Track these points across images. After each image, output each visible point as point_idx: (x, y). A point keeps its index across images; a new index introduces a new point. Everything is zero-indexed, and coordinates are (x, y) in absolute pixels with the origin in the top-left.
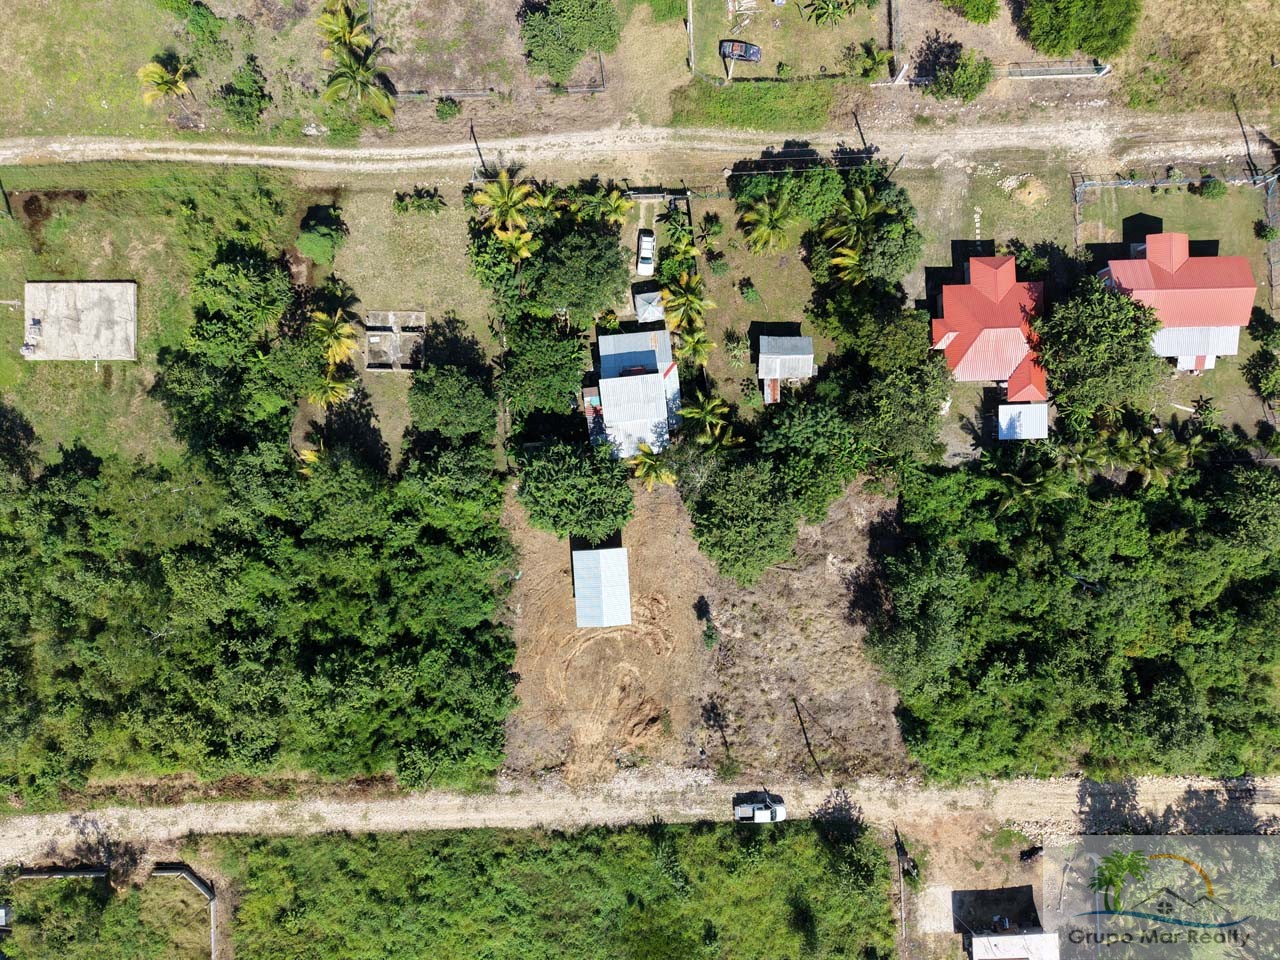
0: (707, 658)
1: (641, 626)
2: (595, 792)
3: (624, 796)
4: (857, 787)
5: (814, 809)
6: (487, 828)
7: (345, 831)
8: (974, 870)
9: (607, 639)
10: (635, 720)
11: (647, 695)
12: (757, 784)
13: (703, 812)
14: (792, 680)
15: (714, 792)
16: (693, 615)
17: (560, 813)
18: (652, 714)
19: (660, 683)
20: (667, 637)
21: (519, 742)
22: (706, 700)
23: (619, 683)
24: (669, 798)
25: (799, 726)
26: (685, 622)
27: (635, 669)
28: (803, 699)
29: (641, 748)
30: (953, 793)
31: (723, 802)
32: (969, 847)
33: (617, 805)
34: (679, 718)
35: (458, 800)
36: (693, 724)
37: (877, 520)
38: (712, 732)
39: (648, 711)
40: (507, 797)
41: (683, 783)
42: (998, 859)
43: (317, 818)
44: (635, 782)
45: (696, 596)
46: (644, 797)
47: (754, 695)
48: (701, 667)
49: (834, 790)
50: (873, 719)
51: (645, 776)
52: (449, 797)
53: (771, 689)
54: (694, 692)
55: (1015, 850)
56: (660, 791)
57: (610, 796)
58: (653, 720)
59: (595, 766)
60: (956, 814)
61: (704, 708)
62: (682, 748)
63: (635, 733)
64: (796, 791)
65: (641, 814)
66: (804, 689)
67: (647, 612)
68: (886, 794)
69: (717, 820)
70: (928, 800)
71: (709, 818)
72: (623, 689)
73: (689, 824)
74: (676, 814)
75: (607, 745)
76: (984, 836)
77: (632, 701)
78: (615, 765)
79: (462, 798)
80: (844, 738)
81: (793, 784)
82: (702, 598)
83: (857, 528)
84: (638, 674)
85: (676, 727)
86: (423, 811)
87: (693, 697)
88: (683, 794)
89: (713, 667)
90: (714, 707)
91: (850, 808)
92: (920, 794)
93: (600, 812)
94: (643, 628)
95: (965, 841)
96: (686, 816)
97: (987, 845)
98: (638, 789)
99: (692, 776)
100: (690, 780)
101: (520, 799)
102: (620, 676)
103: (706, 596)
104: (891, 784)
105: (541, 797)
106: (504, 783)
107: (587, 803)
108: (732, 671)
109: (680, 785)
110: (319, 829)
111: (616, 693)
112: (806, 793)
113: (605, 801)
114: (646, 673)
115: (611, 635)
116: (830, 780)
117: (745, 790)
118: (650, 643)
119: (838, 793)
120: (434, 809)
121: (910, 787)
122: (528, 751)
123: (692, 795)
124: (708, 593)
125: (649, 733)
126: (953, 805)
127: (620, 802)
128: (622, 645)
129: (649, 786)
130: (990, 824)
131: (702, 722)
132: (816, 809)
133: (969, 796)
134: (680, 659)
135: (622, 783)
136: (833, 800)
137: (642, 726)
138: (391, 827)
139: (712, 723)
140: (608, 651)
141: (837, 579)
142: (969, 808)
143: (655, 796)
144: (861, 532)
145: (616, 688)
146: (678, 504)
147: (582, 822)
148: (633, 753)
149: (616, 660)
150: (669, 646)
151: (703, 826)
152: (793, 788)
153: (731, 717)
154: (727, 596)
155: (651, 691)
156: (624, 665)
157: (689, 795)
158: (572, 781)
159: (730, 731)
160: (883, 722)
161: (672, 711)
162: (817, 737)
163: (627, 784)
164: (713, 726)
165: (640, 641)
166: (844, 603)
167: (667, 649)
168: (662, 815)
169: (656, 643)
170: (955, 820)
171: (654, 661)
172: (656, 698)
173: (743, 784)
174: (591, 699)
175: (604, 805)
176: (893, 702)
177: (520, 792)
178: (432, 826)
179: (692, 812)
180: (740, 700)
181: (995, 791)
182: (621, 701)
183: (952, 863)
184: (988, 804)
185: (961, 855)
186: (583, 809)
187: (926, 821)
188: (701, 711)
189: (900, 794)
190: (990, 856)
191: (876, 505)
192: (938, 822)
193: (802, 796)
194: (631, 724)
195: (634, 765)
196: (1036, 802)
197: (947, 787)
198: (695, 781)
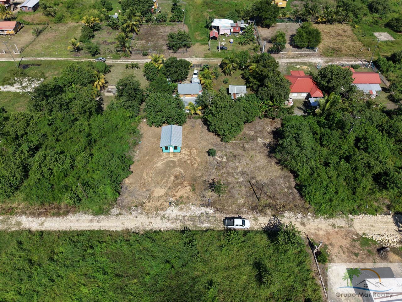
0: (212, 168)
2: (157, 215)
3: (170, 217)
4: (284, 216)
5: (263, 226)
6: (100, 230)
7: (29, 230)
8: (355, 257)
9: (171, 161)
12: (235, 214)
13: (209, 225)
14: (248, 175)
15: (214, 217)
16: (206, 154)
17: (138, 224)
19: (192, 175)
21: (126, 195)
22: (211, 181)
23: (174, 175)
24: (192, 218)
25: (252, 192)
26: (203, 156)
27: (182, 170)
28: (253, 181)
29: (181, 198)
30: (331, 221)
31: (219, 221)
32: (348, 245)
33: (167, 221)
35: (90, 217)
36: (205, 189)
37: (274, 130)
38: (213, 193)
40: (114, 216)
41: (200, 213)
42: (365, 252)
43: (19, 224)
44: (177, 211)
45: (208, 149)
46: (180, 218)
47: (232, 180)
48: (209, 170)
49: (272, 218)
50: (286, 190)
51: (181, 209)
52: (87, 216)
53: (239, 178)
54: (206, 178)
55: (373, 248)
56: (188, 216)
57: (164, 217)
59: (159, 203)
60: (336, 230)
62: (200, 199)
64: (254, 217)
65: (178, 225)
66: (253, 178)
67: (189, 153)
68: (298, 220)
69: (215, 229)
70: (320, 223)
71: (211, 228)
72: (176, 177)
73: (201, 230)
74: (196, 226)
75: (166, 197)
76: (354, 240)
77: (179, 181)
78: (168, 204)
79: (93, 216)
80: (274, 196)
81: (252, 214)
83: (267, 132)
84: (183, 172)
86: (72, 221)
87: (205, 181)
88: (200, 217)
89: (214, 170)
90: (214, 183)
91: (282, 225)
92: (315, 220)
93: (157, 224)
94: (187, 158)
95: (345, 243)
96: (200, 227)
97: (357, 244)
98: (178, 214)
99: (203, 210)
100: (203, 211)
101: (120, 218)
102: (175, 173)
104: (300, 215)
105: (130, 217)
106: (114, 211)
107: (152, 220)
108: (222, 171)
109: (198, 213)
110: (17, 229)
111: (172, 178)
112: (259, 218)
113: (161, 219)
114: (186, 172)
115: (173, 159)
116: (270, 213)
118: (189, 162)
119: (274, 219)
120: (77, 221)
121: (310, 217)
122: (130, 199)
123: (204, 218)
126: (333, 225)
127: (168, 220)
128: (177, 163)
129: (183, 213)
130: (355, 235)
131: (209, 189)
132: (265, 226)
133: (340, 222)
134: (200, 167)
135: (171, 212)
138: (53, 229)
140: (171, 165)
141: (263, 145)
142: (342, 227)
143: (186, 218)
144: (269, 133)
147: (148, 229)
148: (177, 200)
149: (174, 168)
150: (196, 163)
152: (252, 216)
154: (220, 149)
155: (188, 178)
156: (177, 169)
157: (202, 218)
158: (147, 210)
160: (290, 191)
163: (173, 212)
164: (213, 190)
165: (185, 161)
166: (266, 152)
168: (188, 226)
169: (191, 162)
170: (336, 232)
171: (190, 168)
172: (189, 180)
173: (228, 214)
174: (162, 180)
175: (161, 221)
176: (293, 184)
177: (121, 214)
178: (73, 229)
179: (204, 226)
181: (352, 220)
182: (174, 181)
183: (342, 254)
184: (351, 226)
185: (345, 250)
186: (150, 222)
187: (321, 233)
188: (209, 185)
189: (305, 220)
190: (361, 250)
191: (274, 126)
192: (328, 233)
193: (257, 219)
195: (177, 205)
196: (374, 225)
197: (328, 218)
198: (205, 212)
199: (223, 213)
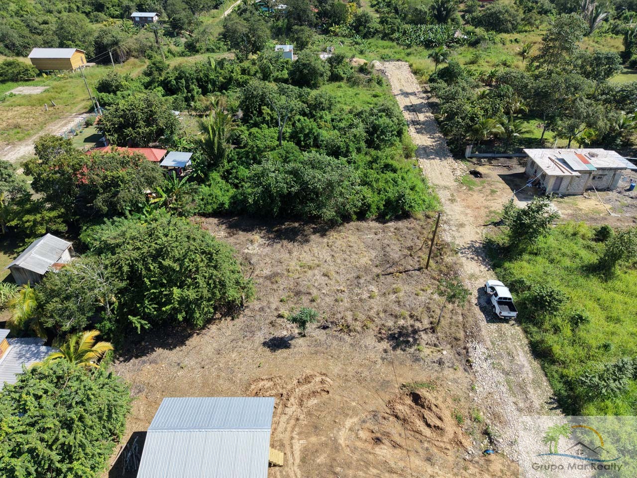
0: (335, 342)
1: (289, 411)
4: (453, 242)
5: (483, 268)
8: (498, 193)
9: (303, 460)
10: (420, 425)
11: (383, 409)
13: (521, 353)
14: (358, 277)
15: (493, 343)
16: (281, 353)
18: (409, 401)
19: (366, 393)
20: (307, 380)
22: (385, 345)
23: (369, 447)
26: (290, 362)
27: (349, 423)
29: (459, 420)
31: (501, 333)
32: (482, 195)
34: (409, 374)
36: (417, 359)
37: (223, 227)
38: (423, 343)
39: (405, 407)
41: (493, 373)
42: (485, 185)
44: (511, 431)
45: (261, 349)
47: (377, 304)
48: (346, 348)
49: (460, 255)
50: (390, 234)
51: (496, 416)
56: (513, 399)
58: (416, 398)
60: (459, 199)
61: (394, 348)
62: (448, 373)
63: (438, 423)
64: (469, 279)
66: (367, 270)
68: (453, 229)
69: (525, 341)
70: (452, 211)
71: (527, 349)
72: (378, 441)
73: (543, 368)
74: (536, 382)
75: (466, 469)
76: (470, 189)
77: (394, 428)
78: (493, 457)
80: (410, 249)
81: (462, 281)
82: (265, 344)
83: (227, 237)
84: (355, 420)
85: (423, 377)
87: (383, 359)
88: (506, 373)
89: (346, 337)
90: (392, 337)
91: (473, 247)
92: (449, 214)
94: (293, 409)
95: (478, 196)
96: (534, 371)
99: (480, 363)
100: (486, 366)
102: (359, 444)
103: (263, 340)
104: (444, 227)
108: (349, 319)
109: (497, 377)
111: (384, 451)
112: (468, 273)
114: (354, 409)
115: (297, 455)
116: (451, 258)
117: (481, 316)
118: (313, 401)
119: (463, 253)
123: (505, 363)
124: (261, 336)
125: (433, 401)
126: (452, 200)
128: (313, 439)
129: (510, 413)
130: (461, 187)
131: (412, 350)
132: (483, 266)
133: (443, 194)
134: (335, 368)
135: (518, 448)
136: (469, 256)
137: (426, 413)
139: (411, 340)
140: (321, 459)
141: (269, 248)
142: (452, 194)
143: (521, 405)
144: (231, 235)
145: (377, 450)
146: (144, 362)
148: (469, 433)
149: (336, 448)
150: (318, 379)
151: (540, 352)
152: (467, 281)
153: (401, 322)
154: (268, 321)
155: (378, 403)
156: (343, 437)
157: (507, 367)
159: (418, 325)
160: (392, 229)
161: (402, 381)
162: (411, 263)
164: (415, 340)
165: (309, 414)
166: (290, 245)
167: (322, 382)
168: (545, 398)
169: (314, 393)
170: (463, 200)
171: (338, 398)
172: (387, 398)
173: (476, 318)
176: (375, 224)
179: (527, 364)
180: (382, 315)
181: (435, 185)
182: (395, 445)
184: (446, 188)
187: (469, 212)
188: (399, 352)
189: (451, 222)
191: (211, 227)
192: (468, 207)
193: (472, 275)
194: (427, 432)
195: (486, 433)
196: (438, 172)
197: (440, 203)
198: (486, 359)
199: (476, 325)
